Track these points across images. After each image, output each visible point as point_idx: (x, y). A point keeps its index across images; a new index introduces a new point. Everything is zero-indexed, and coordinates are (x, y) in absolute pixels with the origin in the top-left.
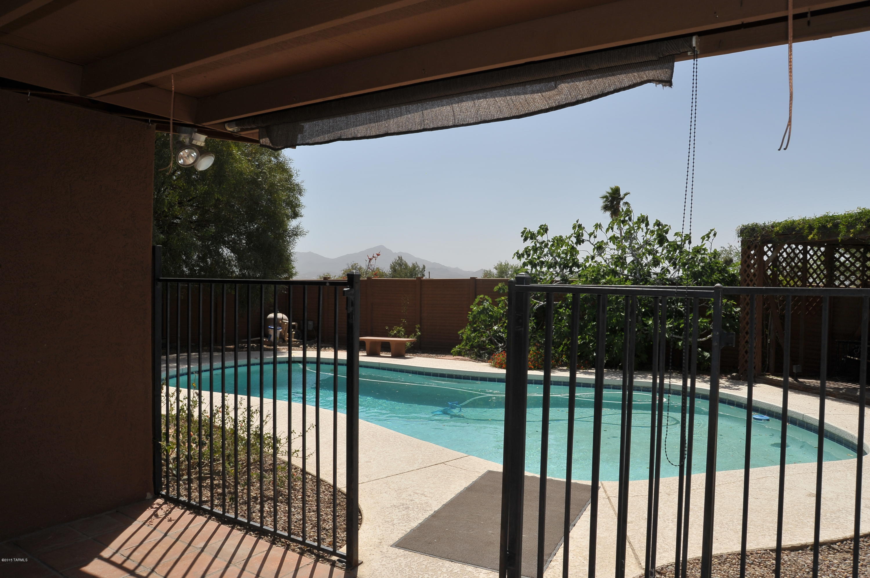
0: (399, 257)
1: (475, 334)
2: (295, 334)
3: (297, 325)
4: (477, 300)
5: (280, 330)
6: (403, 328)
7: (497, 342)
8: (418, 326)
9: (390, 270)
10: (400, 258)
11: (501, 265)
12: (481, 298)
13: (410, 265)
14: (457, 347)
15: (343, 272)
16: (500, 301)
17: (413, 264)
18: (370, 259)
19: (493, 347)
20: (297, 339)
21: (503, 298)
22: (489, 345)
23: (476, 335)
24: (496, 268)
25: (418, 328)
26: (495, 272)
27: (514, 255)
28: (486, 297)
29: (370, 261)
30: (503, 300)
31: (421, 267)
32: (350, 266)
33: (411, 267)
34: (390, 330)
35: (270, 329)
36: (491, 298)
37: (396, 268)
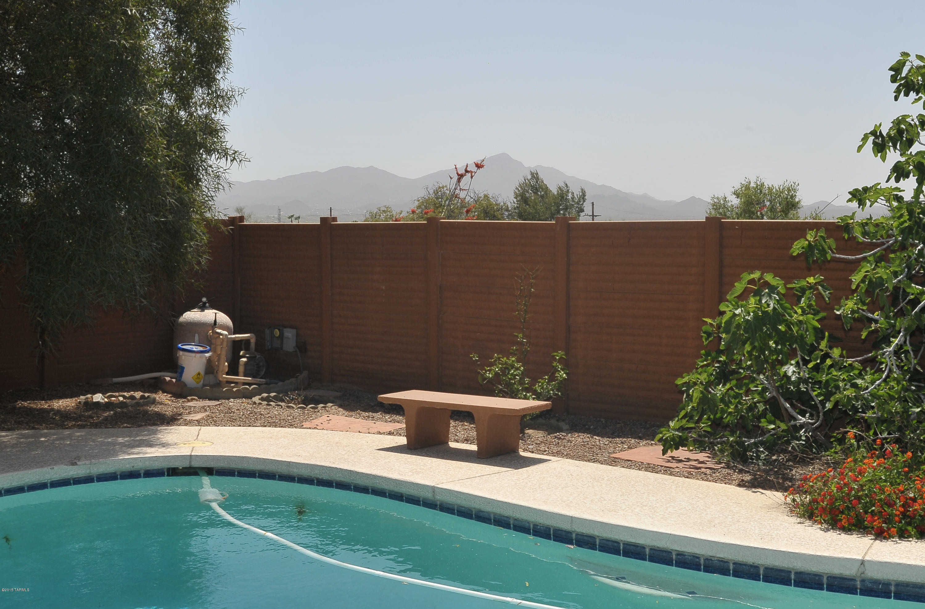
0: (532, 174)
1: (728, 386)
2: (246, 364)
3: (253, 341)
4: (739, 287)
5: (207, 355)
6: (518, 361)
7: (790, 410)
8: (559, 354)
9: (515, 200)
10: (535, 176)
11: (747, 187)
12: (752, 282)
13: (554, 190)
14: (672, 424)
15: (417, 203)
16: (803, 290)
17: (560, 188)
18: (461, 176)
19: (783, 426)
20: (254, 377)
21: (811, 280)
22: (770, 422)
23: (731, 389)
24: (737, 194)
25: (561, 361)
26: (735, 201)
27: (865, 139)
28: (769, 277)
29: (459, 180)
30: (811, 287)
31: (577, 193)
32: (431, 192)
33: (556, 193)
34: (482, 367)
35: (181, 353)
36: (782, 278)
37: (527, 195)
